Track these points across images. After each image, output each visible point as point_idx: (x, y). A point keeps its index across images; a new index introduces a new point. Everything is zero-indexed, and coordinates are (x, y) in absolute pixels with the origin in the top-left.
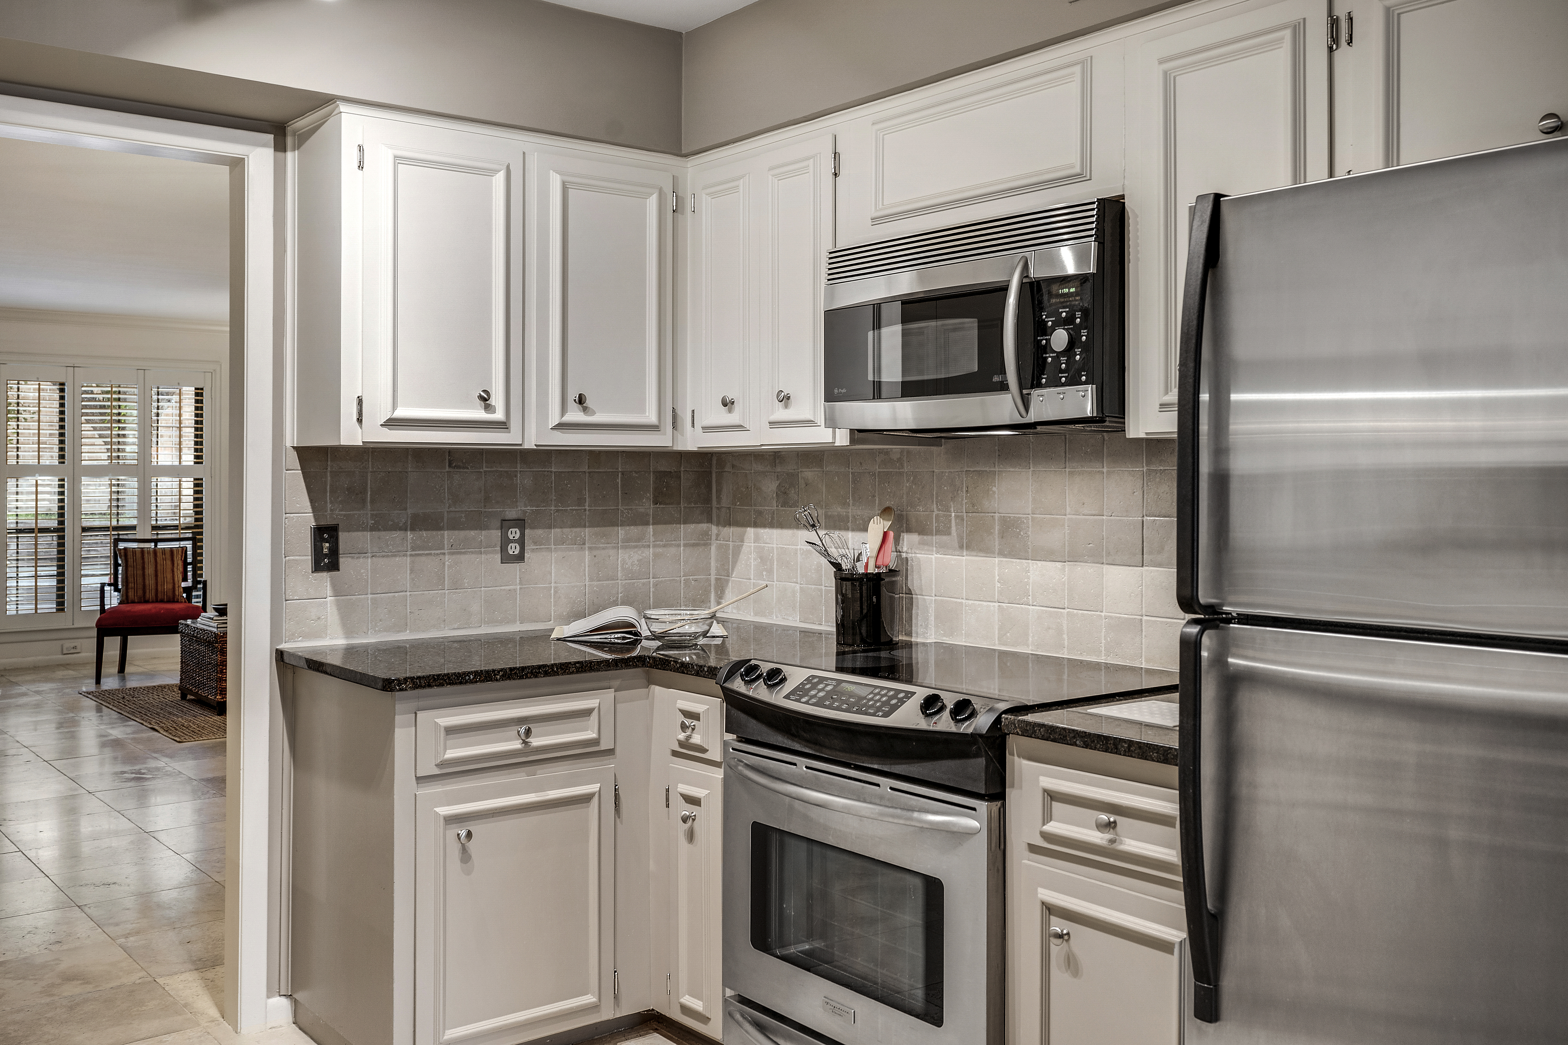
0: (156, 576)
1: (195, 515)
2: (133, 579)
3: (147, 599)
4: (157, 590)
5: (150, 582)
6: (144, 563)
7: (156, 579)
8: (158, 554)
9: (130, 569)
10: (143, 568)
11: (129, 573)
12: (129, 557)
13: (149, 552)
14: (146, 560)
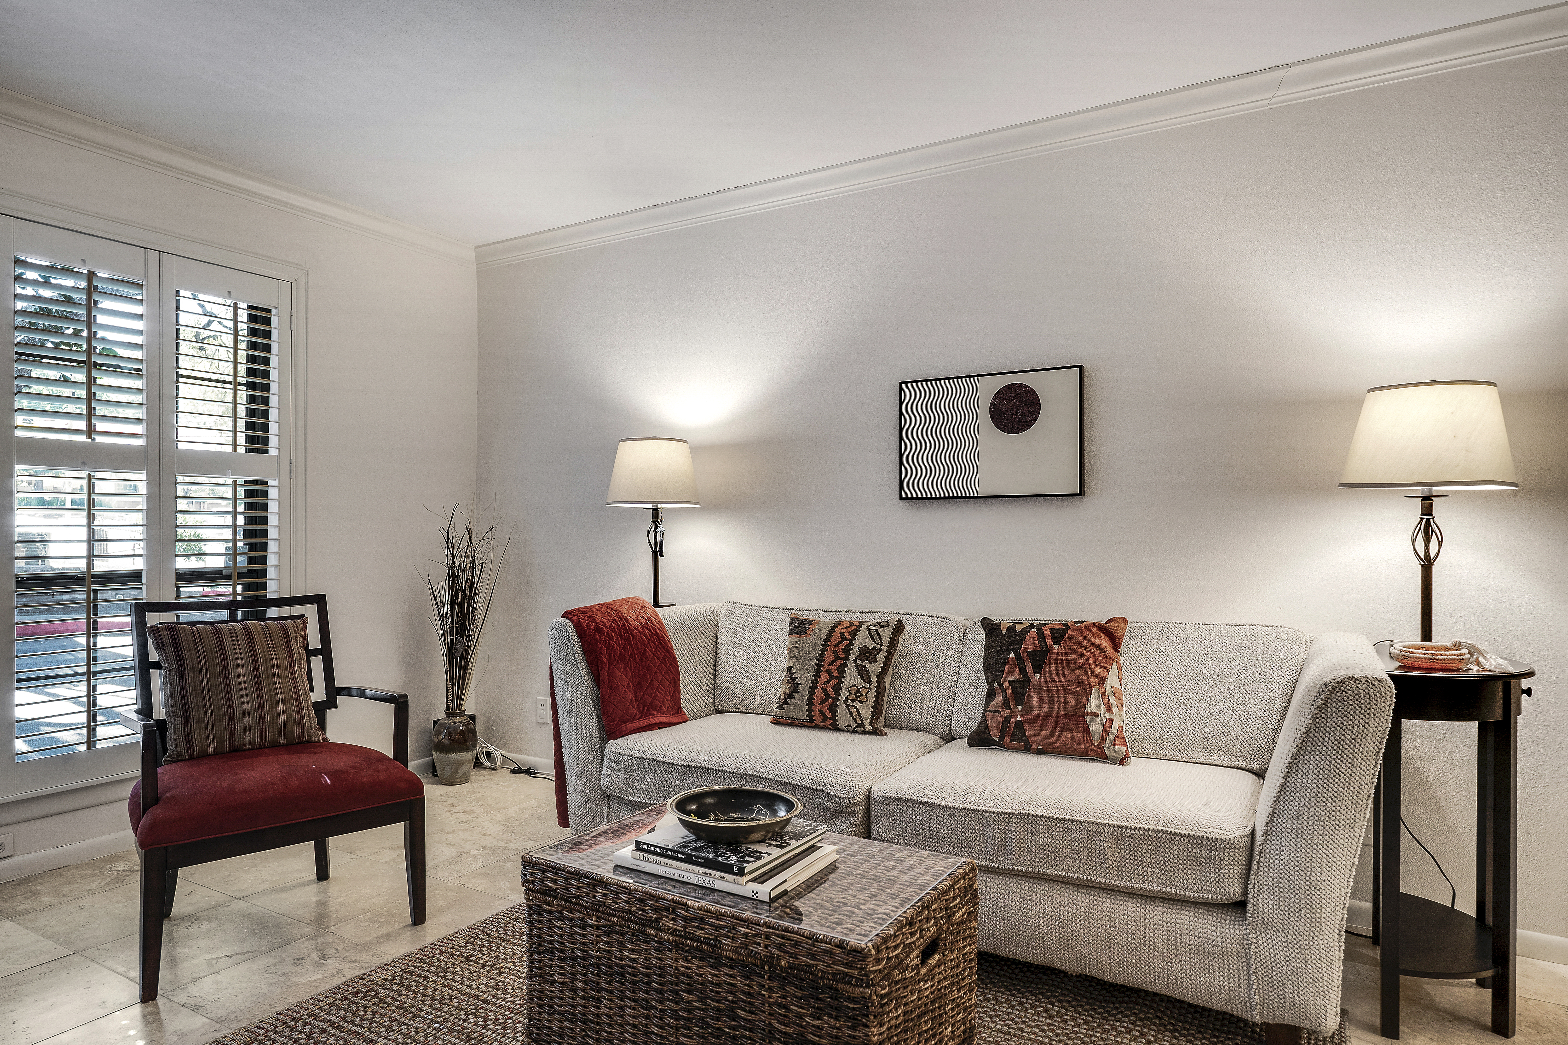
0: (259, 687)
1: (250, 550)
2: (200, 699)
3: (238, 743)
4: (262, 719)
5: (245, 702)
6: (225, 658)
7: (260, 695)
8: (256, 637)
9: (189, 675)
10: (225, 672)
11: (189, 684)
12: (184, 646)
13: (232, 633)
14: (229, 653)
